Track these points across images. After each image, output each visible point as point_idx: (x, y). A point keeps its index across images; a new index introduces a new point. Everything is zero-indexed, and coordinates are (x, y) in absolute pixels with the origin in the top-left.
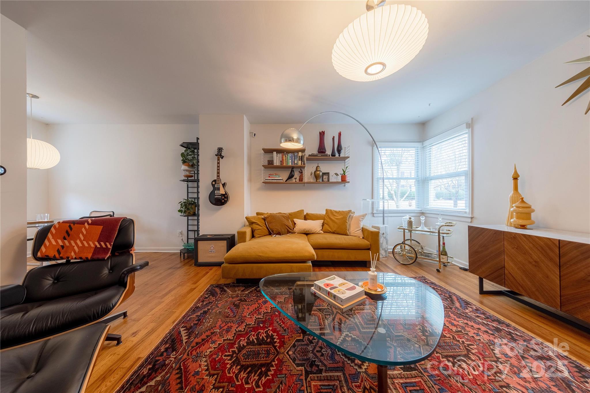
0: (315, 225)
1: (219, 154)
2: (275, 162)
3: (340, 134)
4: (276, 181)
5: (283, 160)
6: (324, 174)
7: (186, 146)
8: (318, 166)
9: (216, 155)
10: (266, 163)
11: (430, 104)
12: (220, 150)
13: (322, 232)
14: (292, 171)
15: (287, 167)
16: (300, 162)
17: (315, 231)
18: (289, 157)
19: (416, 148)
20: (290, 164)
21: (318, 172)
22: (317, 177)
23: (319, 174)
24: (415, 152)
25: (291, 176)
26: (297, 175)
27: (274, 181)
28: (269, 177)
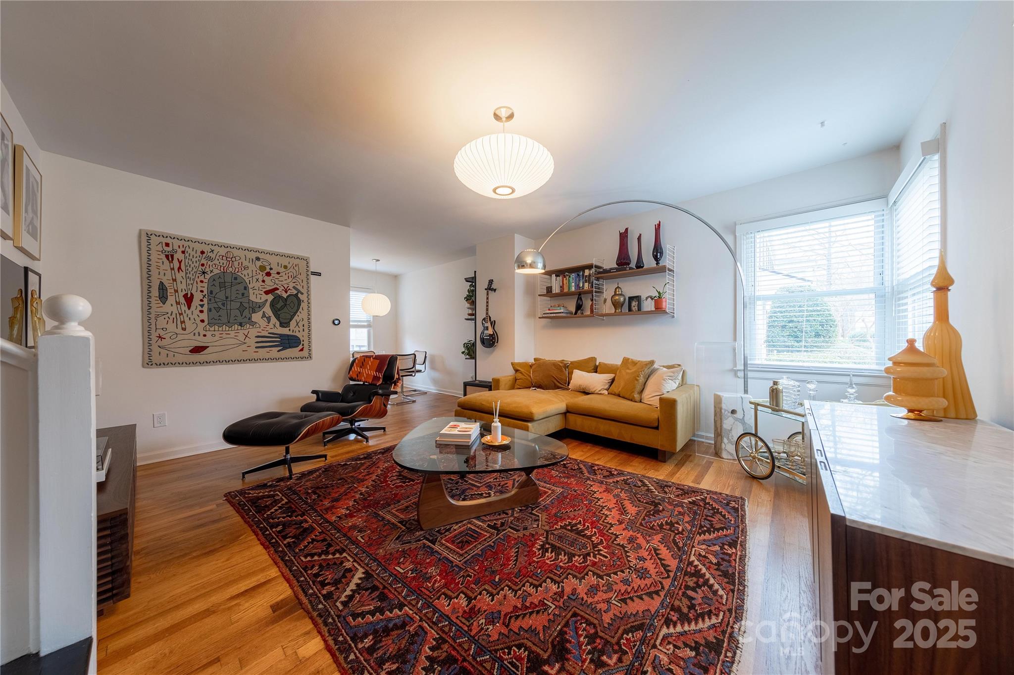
0: (597, 381)
1: (490, 288)
2: (553, 288)
3: (658, 228)
4: (554, 315)
5: (563, 284)
6: (631, 299)
7: (471, 280)
8: (618, 287)
9: (486, 289)
10: (545, 292)
11: (822, 124)
12: (491, 282)
13: (606, 392)
14: (580, 299)
15: (570, 294)
16: (586, 285)
17: (594, 390)
18: (571, 279)
19: (877, 214)
20: (573, 289)
21: (617, 298)
22: (616, 304)
23: (619, 299)
24: (876, 222)
25: (579, 307)
26: (587, 303)
27: (552, 315)
28: (549, 310)
